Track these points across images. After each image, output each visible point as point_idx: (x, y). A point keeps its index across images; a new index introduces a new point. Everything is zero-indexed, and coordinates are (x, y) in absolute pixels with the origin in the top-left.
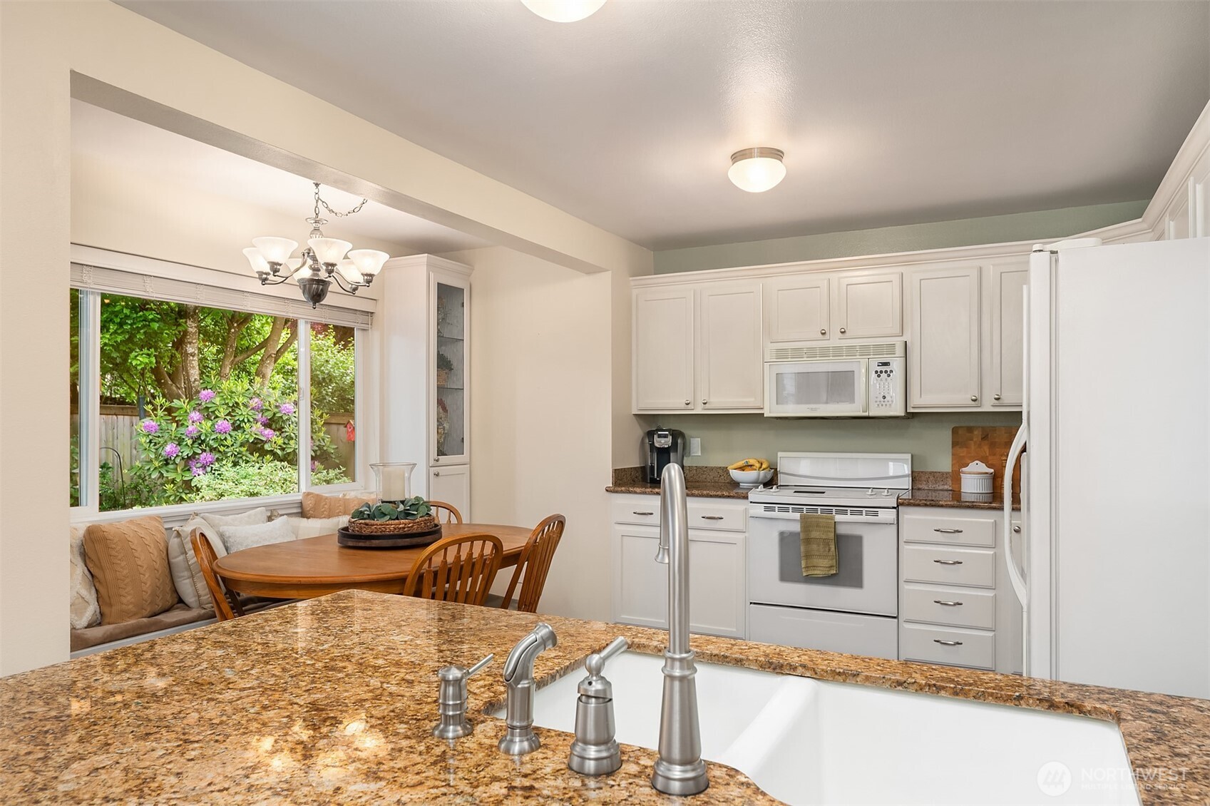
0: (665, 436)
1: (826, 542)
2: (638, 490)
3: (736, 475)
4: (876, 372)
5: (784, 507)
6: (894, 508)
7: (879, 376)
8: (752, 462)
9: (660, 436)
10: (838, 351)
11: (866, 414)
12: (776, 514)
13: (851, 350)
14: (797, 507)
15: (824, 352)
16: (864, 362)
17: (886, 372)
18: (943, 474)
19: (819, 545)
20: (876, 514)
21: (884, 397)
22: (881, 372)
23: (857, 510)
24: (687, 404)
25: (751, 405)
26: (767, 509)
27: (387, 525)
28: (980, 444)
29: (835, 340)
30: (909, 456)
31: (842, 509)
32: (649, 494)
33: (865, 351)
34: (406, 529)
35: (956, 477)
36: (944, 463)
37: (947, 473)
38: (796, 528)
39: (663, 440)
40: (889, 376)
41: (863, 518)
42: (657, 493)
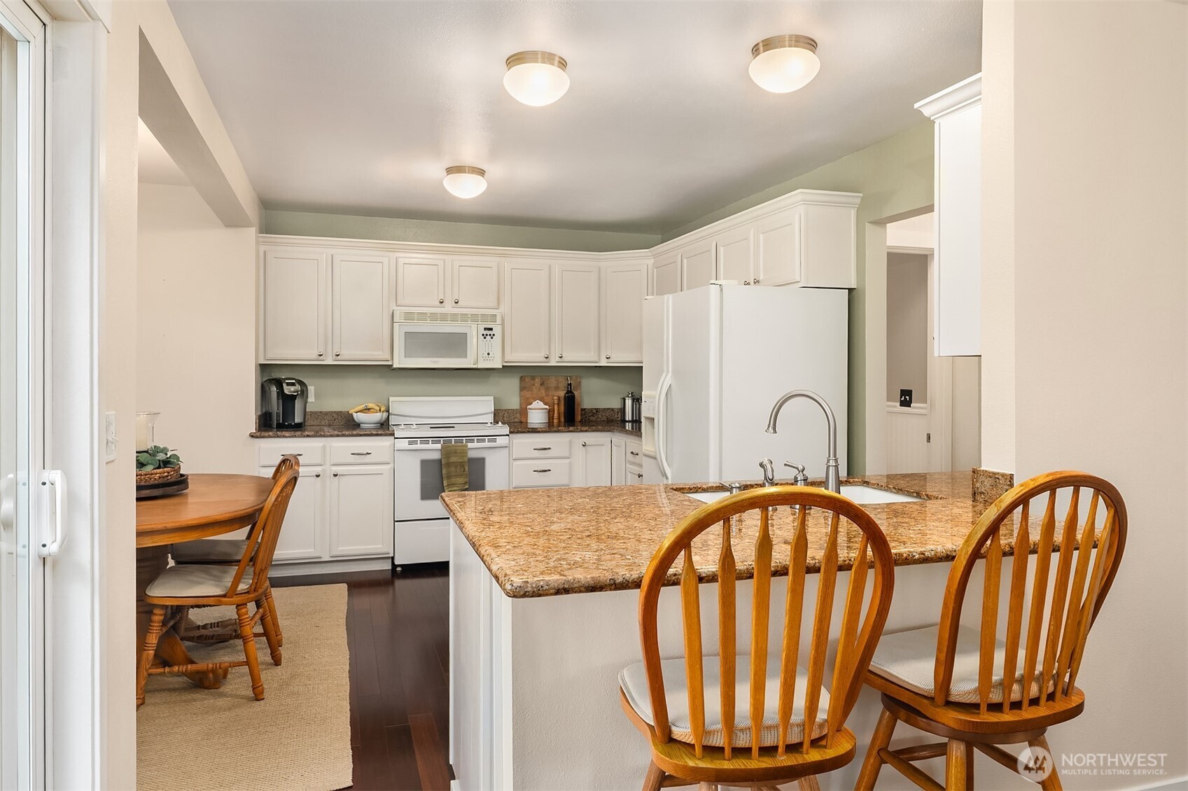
0: (293, 384)
1: (462, 464)
2: (287, 434)
3: (359, 417)
4: (483, 335)
5: (424, 440)
6: (506, 435)
7: (485, 338)
8: (370, 405)
9: (288, 384)
10: (454, 317)
11: (475, 366)
12: (419, 446)
13: (464, 317)
14: (436, 439)
15: (444, 317)
16: (474, 327)
17: (490, 335)
18: (513, 410)
19: (456, 468)
20: (495, 441)
21: (488, 354)
22: (487, 335)
23: (481, 438)
24: (321, 355)
25: (379, 358)
26: (410, 443)
27: (152, 474)
28: (539, 389)
29: (449, 308)
30: (492, 397)
31: (470, 439)
32: (299, 437)
33: (475, 318)
34: (169, 477)
35: (524, 412)
36: (514, 403)
37: (517, 410)
38: (437, 456)
39: (292, 388)
40: (492, 338)
41: (487, 444)
42: (308, 436)
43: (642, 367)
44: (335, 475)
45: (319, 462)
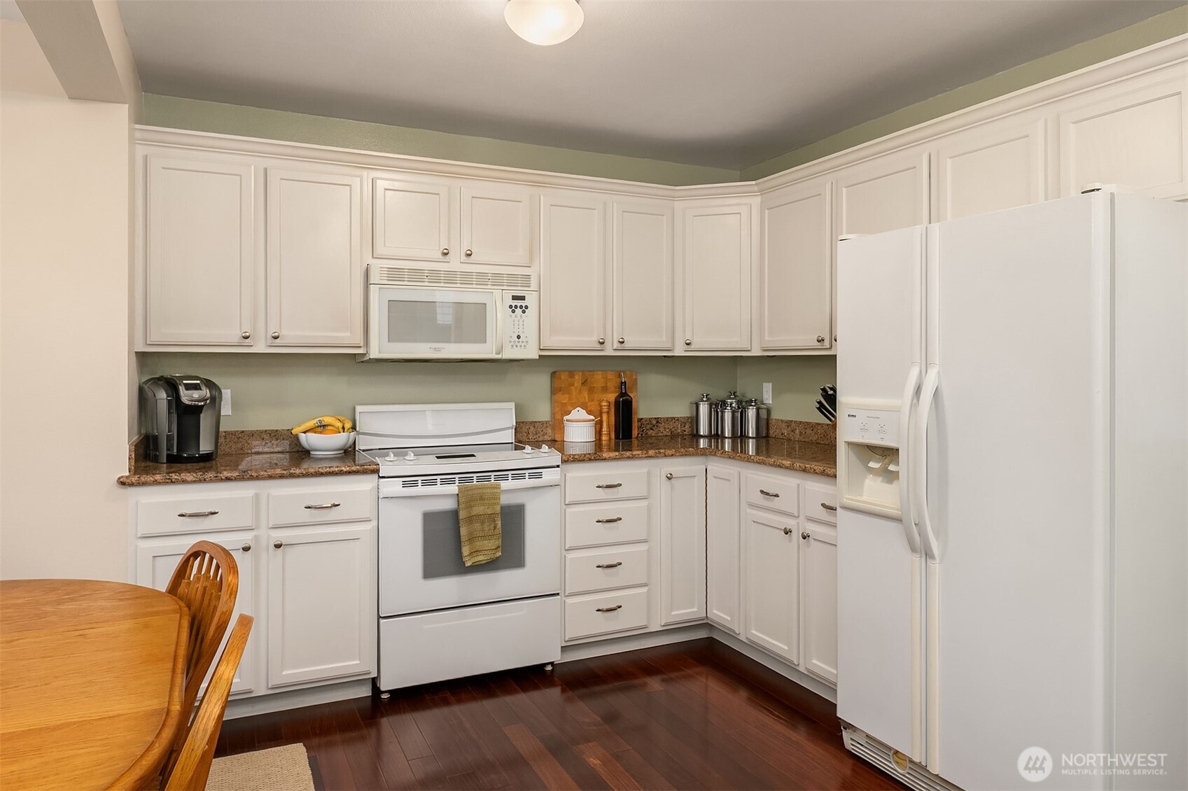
0: (196, 387)
1: (491, 517)
2: (189, 477)
3: (311, 440)
4: (511, 307)
5: (429, 480)
6: (558, 466)
7: (513, 311)
8: (327, 420)
9: (188, 387)
10: (466, 278)
11: (499, 357)
12: (420, 490)
13: (482, 278)
14: (447, 478)
15: (450, 278)
16: (497, 293)
17: (521, 307)
18: (542, 423)
19: (483, 523)
20: (539, 476)
21: (519, 337)
22: (516, 307)
23: (518, 473)
24: (246, 338)
25: (346, 342)
26: (405, 485)
28: (580, 390)
29: (455, 263)
30: (512, 405)
31: (502, 474)
32: (211, 481)
33: (497, 280)
35: (558, 424)
36: (542, 412)
37: (547, 422)
38: (449, 505)
39: (196, 394)
40: (524, 312)
41: (528, 482)
42: (228, 479)
43: (836, 355)
44: (278, 546)
45: (248, 523)
